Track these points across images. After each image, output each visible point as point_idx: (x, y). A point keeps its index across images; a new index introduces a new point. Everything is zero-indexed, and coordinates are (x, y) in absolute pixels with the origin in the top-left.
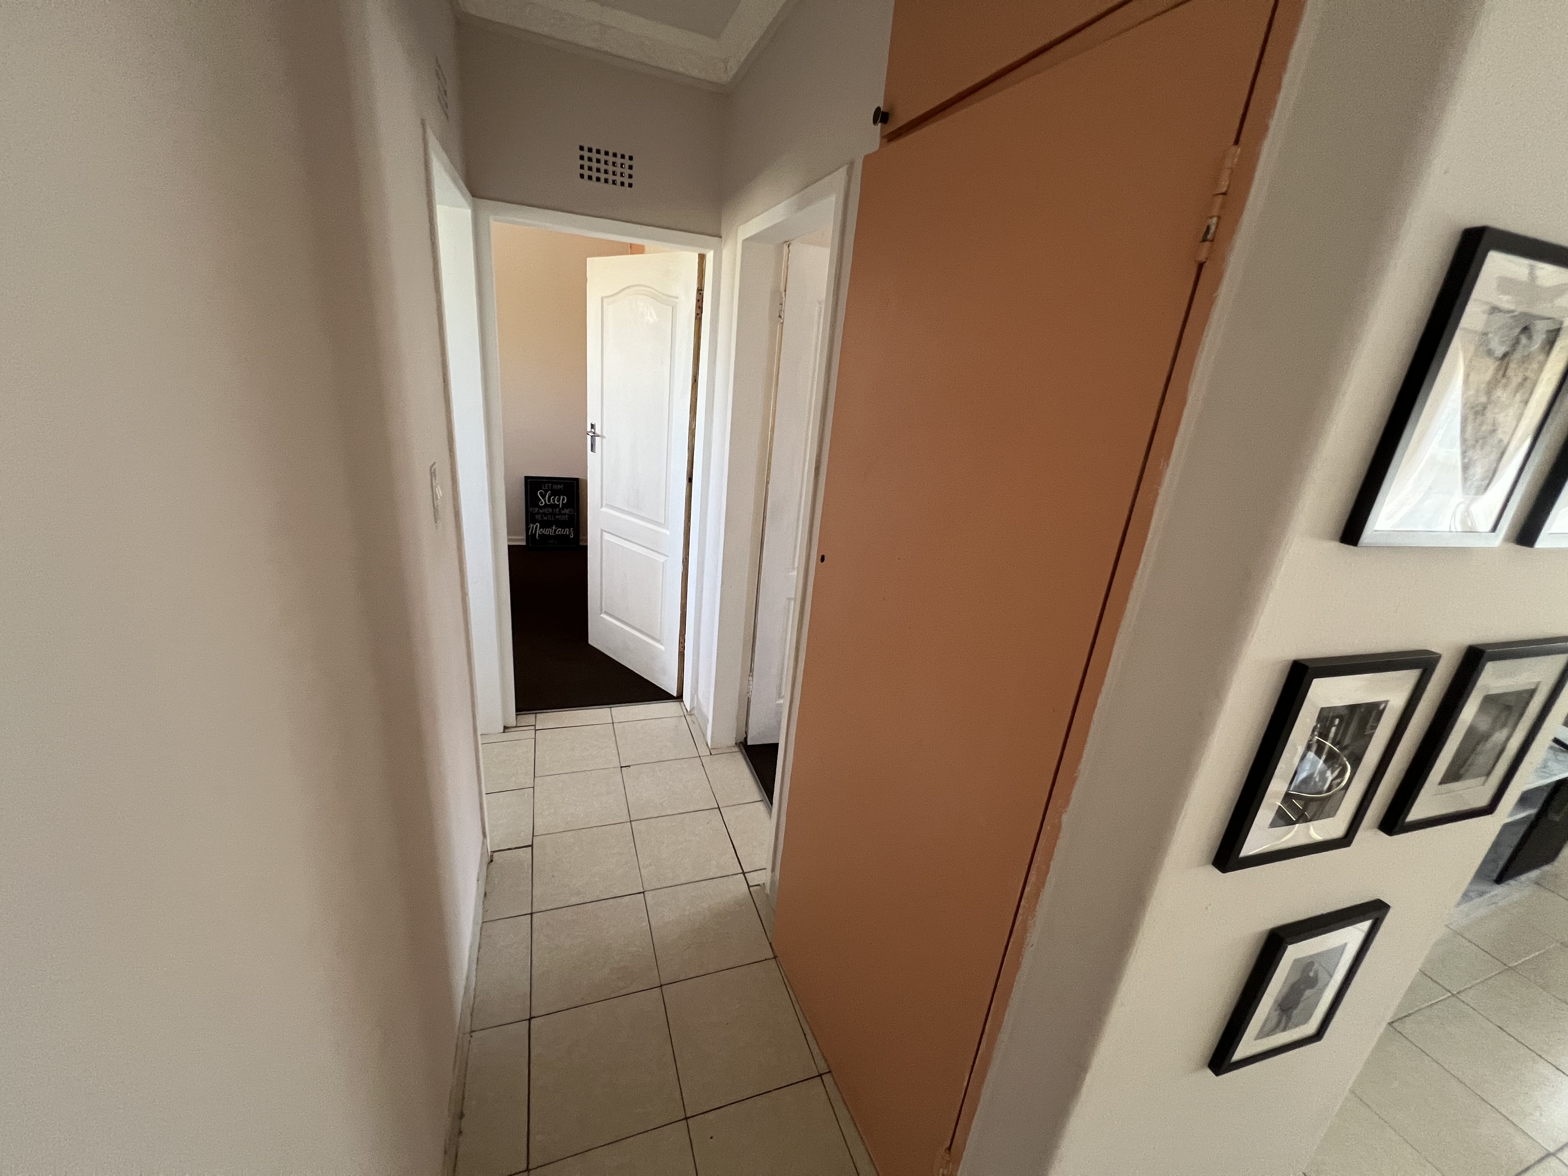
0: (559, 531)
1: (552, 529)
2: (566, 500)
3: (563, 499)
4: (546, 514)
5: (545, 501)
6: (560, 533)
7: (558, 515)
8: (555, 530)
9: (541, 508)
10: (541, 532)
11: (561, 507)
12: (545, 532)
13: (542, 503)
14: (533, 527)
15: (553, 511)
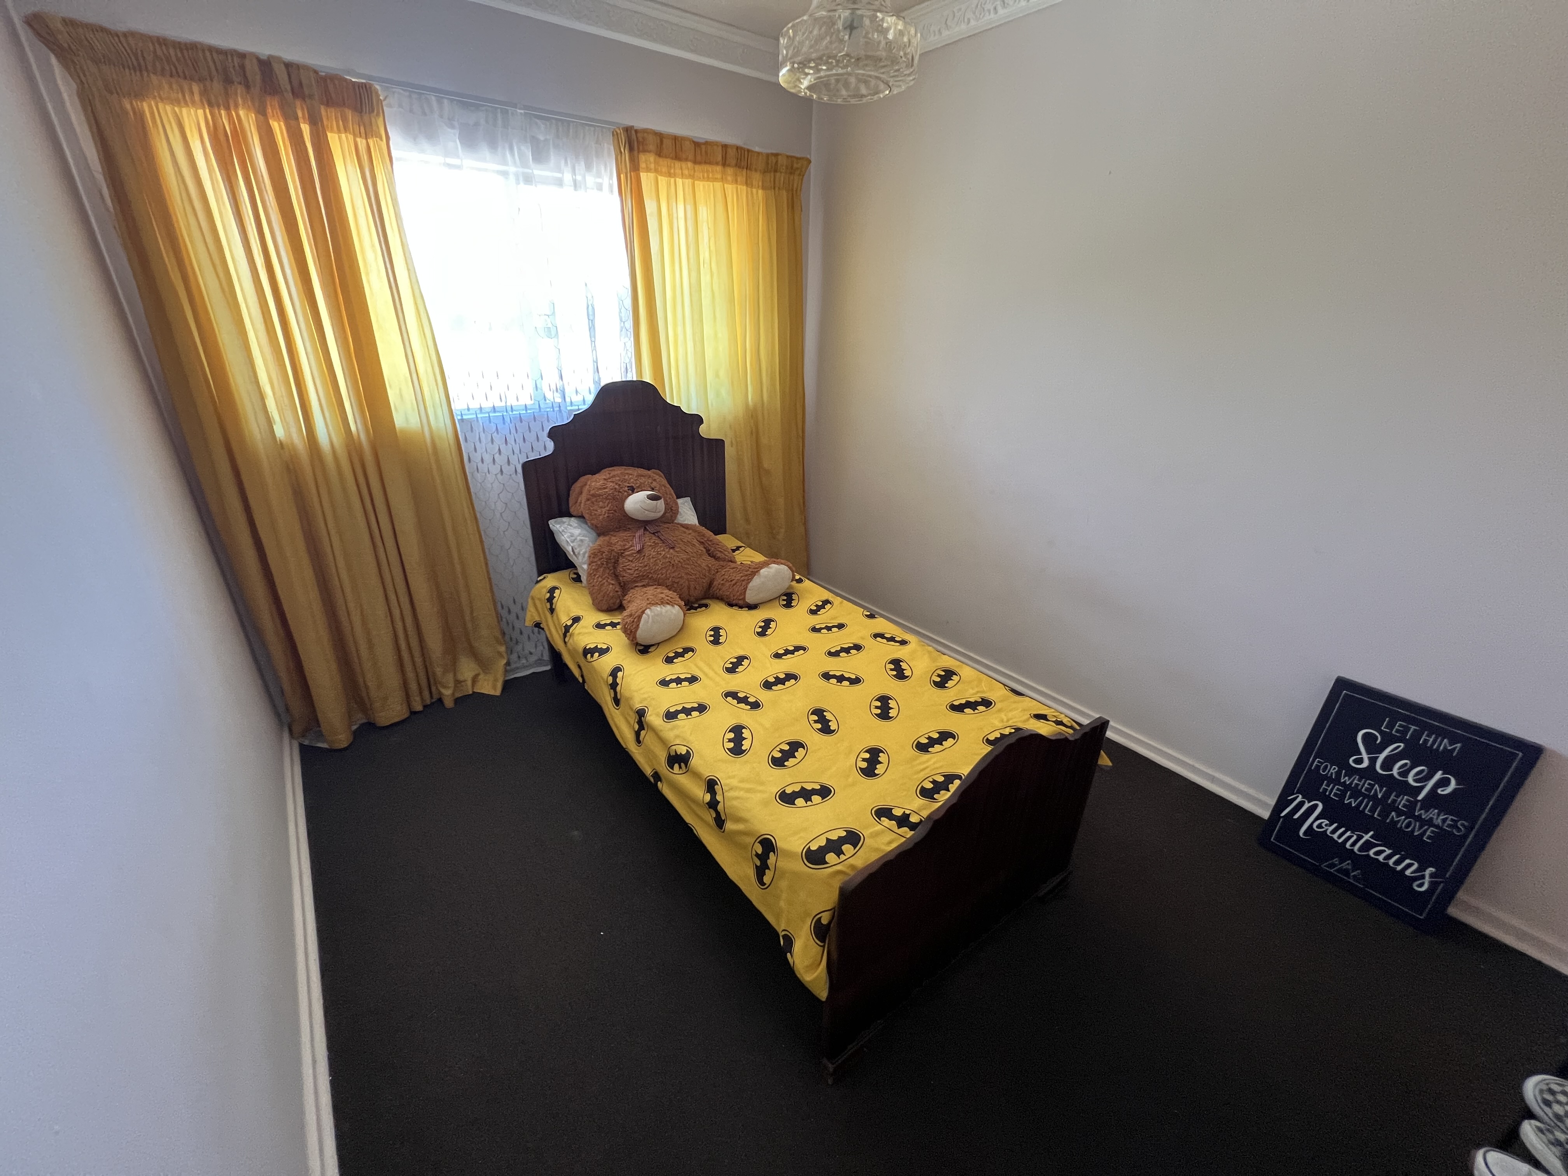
0: (1382, 853)
1: (1360, 838)
2: (1448, 790)
3: (1444, 783)
4: (1356, 793)
5: (1373, 761)
6: (1381, 858)
7: (1400, 813)
8: (1368, 846)
9: (1352, 772)
10: (1320, 826)
11: (1420, 798)
12: (1334, 832)
13: (1360, 761)
14: (1301, 804)
15: (1386, 796)
